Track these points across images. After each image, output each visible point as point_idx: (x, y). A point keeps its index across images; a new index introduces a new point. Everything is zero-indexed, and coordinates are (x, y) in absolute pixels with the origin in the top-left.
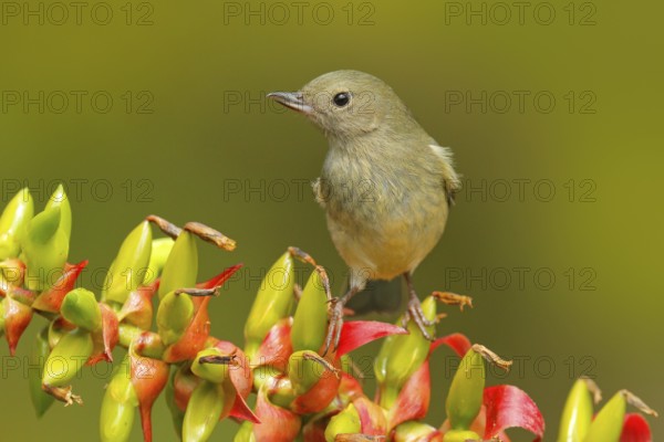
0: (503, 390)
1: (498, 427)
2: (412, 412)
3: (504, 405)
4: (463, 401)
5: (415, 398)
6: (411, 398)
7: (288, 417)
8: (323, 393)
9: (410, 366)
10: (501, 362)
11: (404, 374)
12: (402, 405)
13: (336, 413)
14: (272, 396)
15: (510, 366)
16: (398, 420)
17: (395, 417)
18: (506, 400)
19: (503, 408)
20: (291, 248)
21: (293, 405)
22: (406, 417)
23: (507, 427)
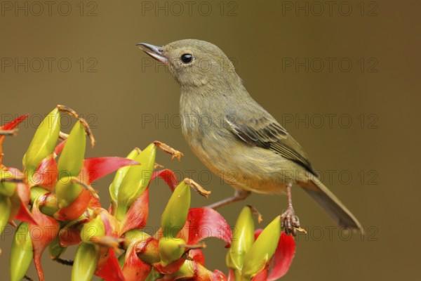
0: (202, 211)
1: (199, 236)
2: (136, 223)
3: (204, 221)
4: (174, 217)
5: (139, 214)
6: (137, 214)
7: (53, 222)
8: (79, 206)
9: (137, 191)
10: (203, 191)
11: (132, 197)
12: (130, 218)
13: (86, 221)
14: (42, 207)
15: (209, 195)
16: (127, 228)
17: (125, 226)
18: (205, 217)
19: (203, 223)
20: (59, 106)
21: (56, 215)
22: (132, 226)
23: (205, 236)
